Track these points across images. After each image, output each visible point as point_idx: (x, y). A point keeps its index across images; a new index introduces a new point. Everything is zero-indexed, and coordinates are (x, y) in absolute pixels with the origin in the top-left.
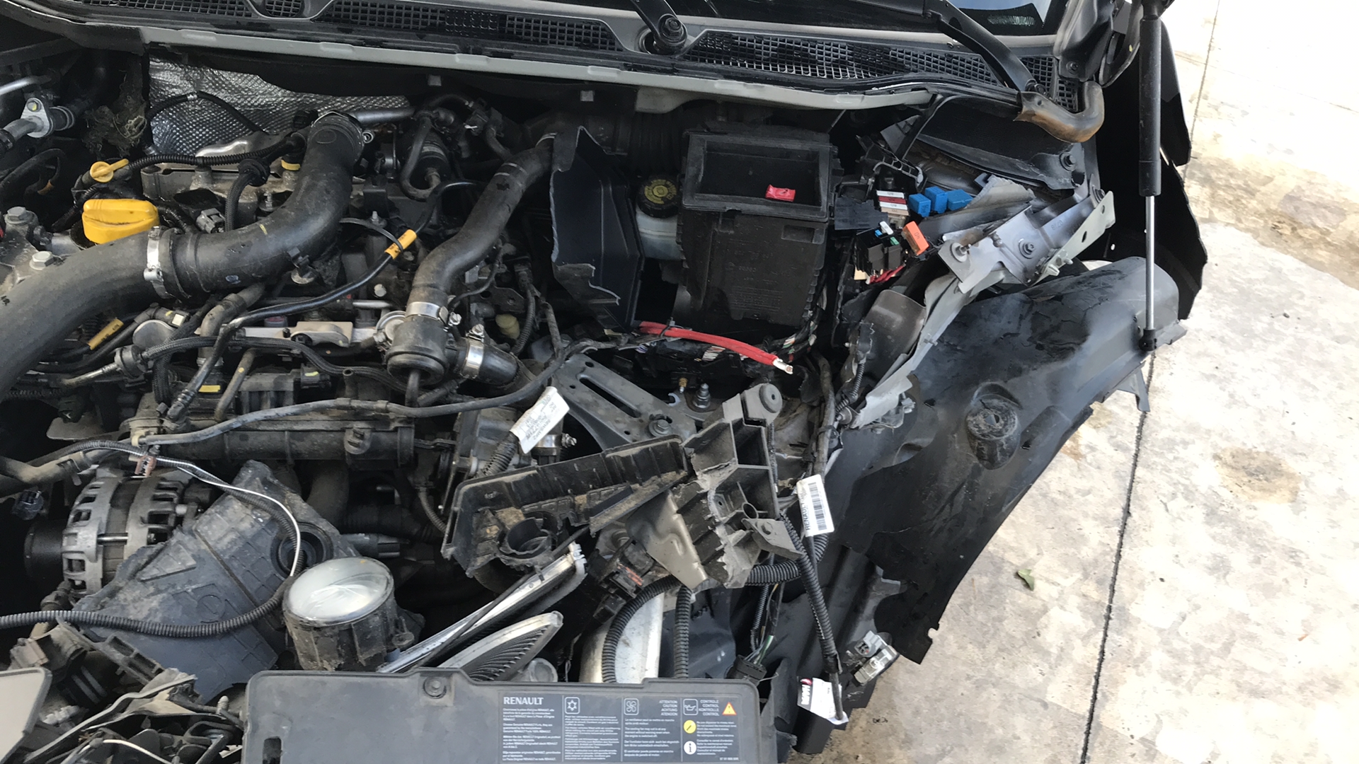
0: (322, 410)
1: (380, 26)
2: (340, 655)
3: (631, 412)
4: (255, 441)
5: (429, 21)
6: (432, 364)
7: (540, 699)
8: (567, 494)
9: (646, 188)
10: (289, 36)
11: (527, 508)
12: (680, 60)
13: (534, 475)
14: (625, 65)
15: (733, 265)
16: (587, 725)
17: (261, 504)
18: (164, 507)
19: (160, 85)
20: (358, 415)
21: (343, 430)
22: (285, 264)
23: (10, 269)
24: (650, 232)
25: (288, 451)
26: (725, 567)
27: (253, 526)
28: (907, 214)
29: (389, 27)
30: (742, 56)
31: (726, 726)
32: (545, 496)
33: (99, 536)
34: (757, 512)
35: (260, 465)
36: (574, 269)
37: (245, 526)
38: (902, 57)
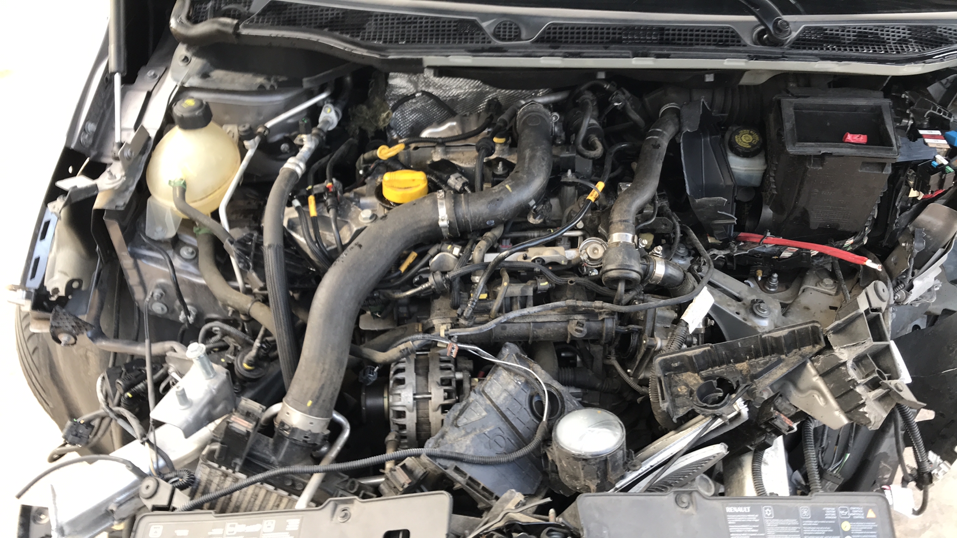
0: (553, 309)
1: (578, 42)
2: (598, 477)
3: (738, 299)
4: (511, 329)
5: (611, 36)
6: (634, 275)
7: (749, 508)
8: (730, 362)
9: (736, 137)
10: (516, 54)
11: (704, 373)
12: (788, 49)
13: (709, 350)
14: (749, 56)
15: (817, 191)
16: (779, 526)
17: (517, 371)
18: (447, 374)
19: (393, 87)
20: (574, 310)
21: (568, 321)
22: (524, 210)
23: (347, 222)
24: (739, 168)
25: (531, 336)
26: (867, 415)
27: (515, 387)
28: (949, 147)
29: (584, 43)
30: (831, 42)
31: (870, 525)
32: (714, 364)
33: (414, 395)
34: (886, 375)
35: (512, 346)
36: (710, 201)
37: (511, 387)
38: (945, 32)
